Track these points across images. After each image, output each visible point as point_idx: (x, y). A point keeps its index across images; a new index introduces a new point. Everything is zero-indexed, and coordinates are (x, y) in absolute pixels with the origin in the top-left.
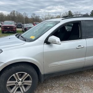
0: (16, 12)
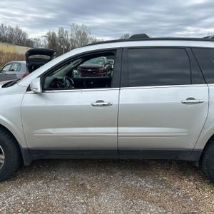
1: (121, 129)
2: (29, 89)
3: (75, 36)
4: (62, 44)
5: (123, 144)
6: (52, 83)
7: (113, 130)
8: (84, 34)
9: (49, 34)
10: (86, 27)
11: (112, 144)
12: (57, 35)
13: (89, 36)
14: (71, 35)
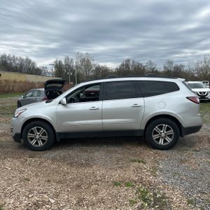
0: (131, 62)
1: (104, 121)
2: (60, 103)
3: (80, 63)
4: (67, 71)
5: (106, 128)
6: (71, 100)
7: (100, 121)
8: (88, 61)
9: (56, 62)
10: (90, 55)
11: (100, 128)
12: (63, 63)
13: (92, 63)
14: (76, 62)
